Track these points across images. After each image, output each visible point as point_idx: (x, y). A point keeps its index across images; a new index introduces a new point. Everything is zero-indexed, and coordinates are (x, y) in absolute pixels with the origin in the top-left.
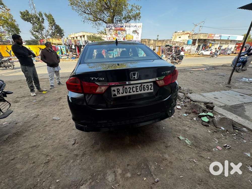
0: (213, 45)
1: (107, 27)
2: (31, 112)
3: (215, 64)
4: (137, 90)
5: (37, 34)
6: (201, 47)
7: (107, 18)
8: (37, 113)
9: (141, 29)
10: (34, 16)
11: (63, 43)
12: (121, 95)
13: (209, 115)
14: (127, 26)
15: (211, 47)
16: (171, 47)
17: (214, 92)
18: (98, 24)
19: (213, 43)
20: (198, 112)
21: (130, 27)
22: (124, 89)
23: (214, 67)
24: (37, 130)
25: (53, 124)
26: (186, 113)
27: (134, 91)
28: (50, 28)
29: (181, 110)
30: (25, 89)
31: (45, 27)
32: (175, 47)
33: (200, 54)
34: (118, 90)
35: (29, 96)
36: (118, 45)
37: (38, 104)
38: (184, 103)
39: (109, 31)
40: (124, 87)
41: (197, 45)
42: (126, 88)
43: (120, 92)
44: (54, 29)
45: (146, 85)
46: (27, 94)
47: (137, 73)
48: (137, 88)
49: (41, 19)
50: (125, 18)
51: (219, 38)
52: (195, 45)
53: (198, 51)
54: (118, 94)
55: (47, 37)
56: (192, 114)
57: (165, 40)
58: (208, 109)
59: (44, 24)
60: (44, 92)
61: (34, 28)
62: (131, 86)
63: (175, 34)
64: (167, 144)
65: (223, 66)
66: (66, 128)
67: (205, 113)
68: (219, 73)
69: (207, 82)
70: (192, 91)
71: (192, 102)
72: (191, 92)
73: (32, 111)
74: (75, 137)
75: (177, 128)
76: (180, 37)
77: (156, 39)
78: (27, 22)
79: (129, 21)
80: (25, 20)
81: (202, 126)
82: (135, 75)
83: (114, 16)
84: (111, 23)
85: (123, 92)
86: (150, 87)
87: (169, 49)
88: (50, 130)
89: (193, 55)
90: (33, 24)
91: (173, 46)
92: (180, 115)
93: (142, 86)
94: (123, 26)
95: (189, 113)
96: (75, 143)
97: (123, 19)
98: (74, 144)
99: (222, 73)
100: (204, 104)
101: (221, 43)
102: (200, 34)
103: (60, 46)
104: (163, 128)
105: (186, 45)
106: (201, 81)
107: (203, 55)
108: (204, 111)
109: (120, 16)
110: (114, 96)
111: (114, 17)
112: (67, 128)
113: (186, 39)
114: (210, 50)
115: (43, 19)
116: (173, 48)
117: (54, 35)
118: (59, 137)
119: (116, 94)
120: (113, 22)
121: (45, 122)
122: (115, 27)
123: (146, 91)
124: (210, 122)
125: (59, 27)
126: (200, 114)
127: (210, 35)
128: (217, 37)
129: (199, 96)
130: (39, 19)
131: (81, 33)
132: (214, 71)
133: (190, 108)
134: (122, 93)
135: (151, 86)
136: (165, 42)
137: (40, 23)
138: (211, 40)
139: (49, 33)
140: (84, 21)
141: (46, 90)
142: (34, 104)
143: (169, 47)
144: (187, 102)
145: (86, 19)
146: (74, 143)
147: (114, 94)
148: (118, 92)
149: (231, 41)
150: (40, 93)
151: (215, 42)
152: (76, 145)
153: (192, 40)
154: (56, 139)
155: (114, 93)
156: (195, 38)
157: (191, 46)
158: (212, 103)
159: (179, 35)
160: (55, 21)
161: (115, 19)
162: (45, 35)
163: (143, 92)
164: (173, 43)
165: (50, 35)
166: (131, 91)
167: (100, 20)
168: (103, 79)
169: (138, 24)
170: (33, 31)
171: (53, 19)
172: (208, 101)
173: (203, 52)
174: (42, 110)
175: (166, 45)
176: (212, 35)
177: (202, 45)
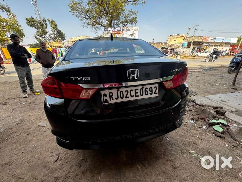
0: (208, 47)
1: (105, 31)
2: (17, 115)
3: (213, 65)
4: (137, 94)
5: (41, 38)
6: (196, 49)
7: (105, 23)
8: (23, 117)
9: (138, 32)
10: (39, 22)
11: (64, 46)
12: (114, 101)
13: (222, 123)
14: (124, 30)
15: (206, 49)
16: (167, 49)
17: (220, 94)
18: (96, 28)
19: (207, 45)
20: (207, 118)
21: (127, 31)
22: (119, 92)
23: (212, 68)
24: (16, 140)
25: (37, 132)
26: (193, 119)
27: (133, 96)
28: (52, 32)
29: (186, 115)
30: (19, 90)
31: (48, 32)
32: (170, 49)
33: (195, 56)
34: (111, 94)
35: (20, 97)
36: (113, 40)
37: (27, 107)
38: (189, 107)
39: (107, 35)
40: (118, 90)
41: (192, 47)
42: (122, 91)
43: (113, 97)
44: (56, 34)
45: (148, 87)
46: (19, 95)
47: (137, 70)
48: (137, 91)
49: (44, 24)
50: (122, 22)
51: (213, 41)
52: (190, 47)
53: (193, 53)
54: (110, 100)
55: (49, 41)
56: (200, 121)
57: (160, 43)
58: (219, 115)
59: (47, 29)
60: (36, 93)
61: (38, 32)
62: (129, 89)
63: (170, 37)
64: (175, 164)
65: (221, 67)
66: (51, 138)
67: (215, 120)
68: (218, 74)
69: (208, 83)
70: (196, 94)
71: (197, 106)
72: (194, 94)
73: (19, 115)
74: (59, 151)
75: (185, 139)
76: (175, 40)
77: (152, 42)
78: (31, 27)
79: (126, 25)
80: (31, 25)
81: (215, 137)
82: (134, 74)
83: (112, 20)
84: (109, 27)
85: (117, 97)
86: (154, 90)
87: (165, 51)
88: (31, 140)
89: (189, 57)
90: (37, 29)
91: (169, 48)
92: (186, 122)
93: (144, 89)
94: (120, 30)
95: (197, 120)
96: (58, 159)
97: (121, 23)
98: (56, 161)
99: (222, 74)
100: (214, 108)
101: (216, 45)
102: (195, 36)
103: (60, 48)
104: (167, 140)
105: (181, 47)
106: (202, 82)
107: (198, 57)
108: (214, 118)
109: (117, 21)
110: (105, 102)
111: (112, 22)
112: (53, 138)
113: (181, 42)
114: (205, 52)
115: (46, 24)
116: (169, 50)
117: (56, 39)
118: (40, 150)
119: (108, 100)
120: (111, 26)
121: (28, 129)
122: (113, 30)
123: (149, 96)
124: (224, 132)
125: (61, 32)
126: (211, 122)
127: (205, 38)
128: (211, 40)
129: (204, 99)
130: (43, 25)
131: (81, 37)
132: (213, 72)
133: (196, 113)
134: (116, 99)
135: (156, 88)
136: (161, 45)
137: (44, 28)
138: (206, 43)
139: (51, 37)
140: (83, 26)
141: (40, 91)
142: (23, 107)
143: (165, 49)
144: (192, 106)
145: (85, 23)
146: (56, 159)
147: (105, 100)
148: (111, 97)
149: (225, 43)
150: (32, 94)
151: (210, 44)
152: (59, 162)
153: (187, 43)
154: (37, 153)
155: (105, 98)
156: (190, 41)
157: (186, 48)
158: (222, 108)
159: (174, 38)
160: (58, 27)
161: (113, 23)
162: (48, 39)
163: (144, 96)
164: (168, 45)
165: (52, 39)
166: (129, 95)
167: (99, 24)
168: (89, 79)
169: (135, 28)
170: (37, 36)
171: (55, 24)
172: (217, 105)
173: (198, 54)
174: (29, 114)
175: (161, 47)
176: (206, 38)
177: (197, 47)
